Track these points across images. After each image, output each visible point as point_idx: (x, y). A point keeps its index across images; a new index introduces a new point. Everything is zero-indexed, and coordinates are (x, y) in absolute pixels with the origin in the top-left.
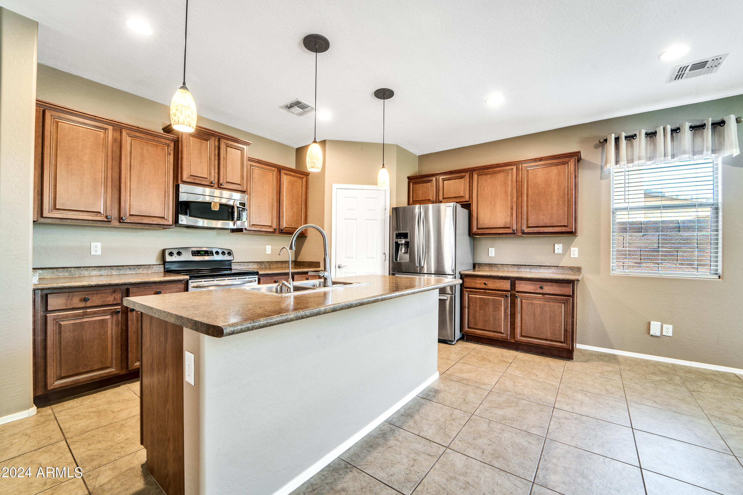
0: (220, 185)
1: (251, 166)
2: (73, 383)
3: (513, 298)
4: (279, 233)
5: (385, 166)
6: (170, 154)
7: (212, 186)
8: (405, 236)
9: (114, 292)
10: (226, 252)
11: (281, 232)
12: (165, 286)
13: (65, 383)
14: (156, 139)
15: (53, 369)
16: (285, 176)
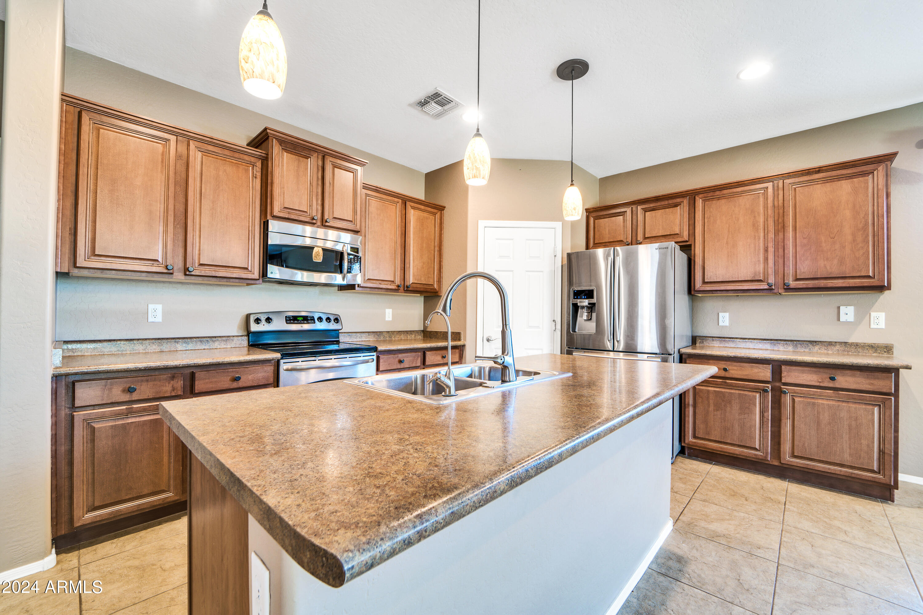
0: (324, 221)
1: (367, 195)
2: (112, 516)
3: (778, 394)
4: (403, 291)
5: (574, 182)
6: (256, 178)
7: (314, 224)
8: (589, 294)
9: (173, 378)
10: (332, 318)
11: (406, 290)
12: (246, 369)
13: (99, 516)
14: (237, 155)
15: (82, 496)
16: (412, 211)
